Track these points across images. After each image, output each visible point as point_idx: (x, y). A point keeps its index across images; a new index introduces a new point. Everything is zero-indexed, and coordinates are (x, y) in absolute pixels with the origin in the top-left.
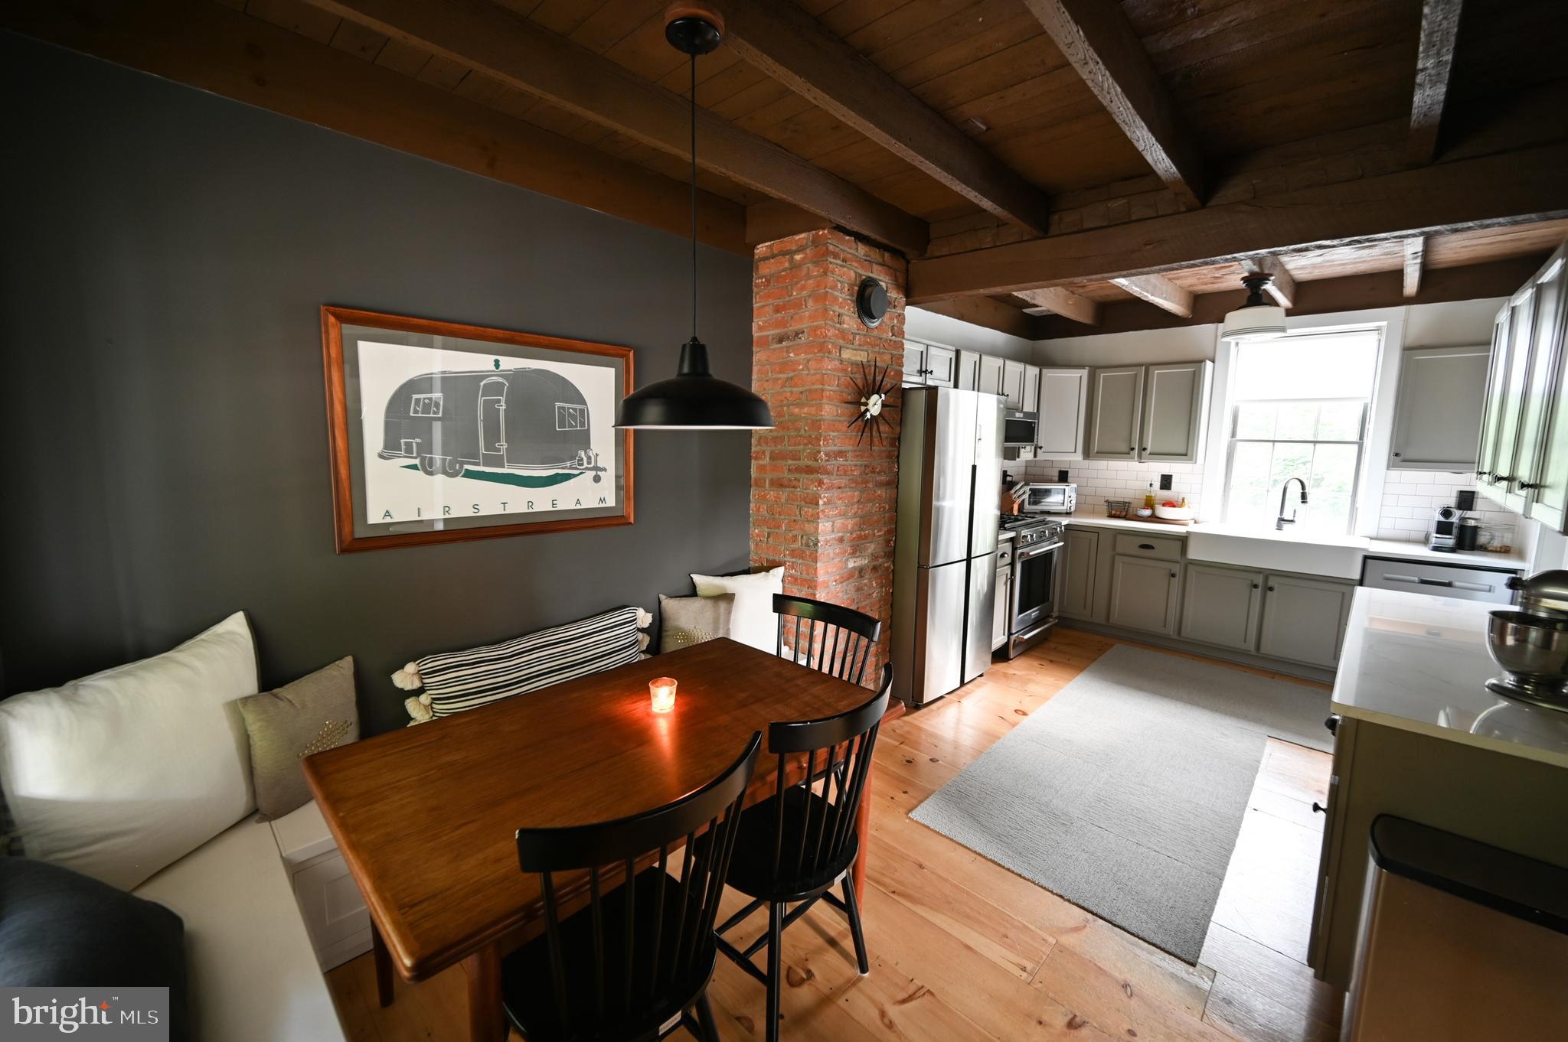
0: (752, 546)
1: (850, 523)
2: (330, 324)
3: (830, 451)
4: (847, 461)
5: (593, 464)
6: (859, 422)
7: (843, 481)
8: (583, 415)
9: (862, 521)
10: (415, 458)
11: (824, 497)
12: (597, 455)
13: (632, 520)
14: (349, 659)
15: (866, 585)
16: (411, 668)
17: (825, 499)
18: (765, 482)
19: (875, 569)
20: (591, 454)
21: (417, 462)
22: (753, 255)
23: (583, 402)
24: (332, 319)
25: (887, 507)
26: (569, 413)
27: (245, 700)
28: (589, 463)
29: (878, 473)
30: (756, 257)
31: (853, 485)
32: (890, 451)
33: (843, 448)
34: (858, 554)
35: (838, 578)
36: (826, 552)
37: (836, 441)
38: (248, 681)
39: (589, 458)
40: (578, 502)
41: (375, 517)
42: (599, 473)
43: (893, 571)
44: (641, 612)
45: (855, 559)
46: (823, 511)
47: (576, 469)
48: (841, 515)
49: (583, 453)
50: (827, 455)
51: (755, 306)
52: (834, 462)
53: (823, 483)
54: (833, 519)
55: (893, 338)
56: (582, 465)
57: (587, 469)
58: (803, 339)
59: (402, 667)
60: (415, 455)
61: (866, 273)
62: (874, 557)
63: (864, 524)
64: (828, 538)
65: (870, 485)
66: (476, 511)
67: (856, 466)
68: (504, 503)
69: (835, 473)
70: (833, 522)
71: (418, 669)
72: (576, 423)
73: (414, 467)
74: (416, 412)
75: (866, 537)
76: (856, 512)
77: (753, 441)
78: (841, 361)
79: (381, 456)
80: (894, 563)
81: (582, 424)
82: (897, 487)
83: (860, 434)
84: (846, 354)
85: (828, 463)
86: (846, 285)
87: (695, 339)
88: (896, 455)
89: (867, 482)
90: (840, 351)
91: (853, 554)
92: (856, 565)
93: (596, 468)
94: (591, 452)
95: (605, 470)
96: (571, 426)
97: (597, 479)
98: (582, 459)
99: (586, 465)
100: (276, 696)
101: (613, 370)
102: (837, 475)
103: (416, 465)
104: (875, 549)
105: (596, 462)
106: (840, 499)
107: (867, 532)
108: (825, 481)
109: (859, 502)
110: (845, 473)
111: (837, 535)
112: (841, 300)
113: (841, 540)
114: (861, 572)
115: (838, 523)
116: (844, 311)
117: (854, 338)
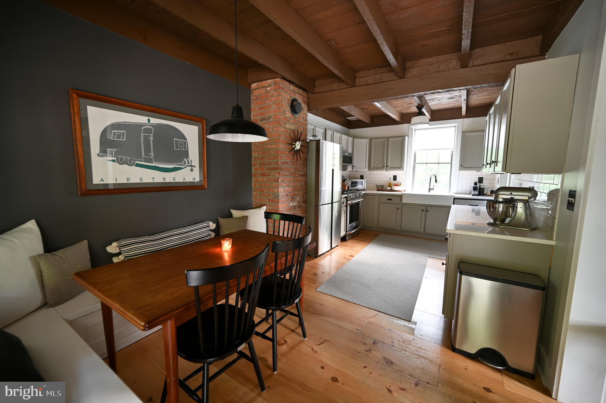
0: (253, 199)
1: (290, 189)
2: (74, 97)
3: (283, 162)
4: (288, 166)
6: (293, 152)
7: (287, 173)
8: (185, 144)
9: (294, 188)
10: (114, 157)
11: (281, 179)
12: (191, 160)
13: (206, 187)
14: (86, 241)
15: (296, 213)
16: (115, 244)
17: (281, 180)
18: (258, 174)
19: (299, 206)
20: (189, 160)
21: (115, 159)
22: (250, 88)
23: (185, 139)
24: (75, 95)
25: (303, 184)
26: (180, 143)
27: (40, 255)
28: (188, 163)
29: (300, 171)
30: (252, 88)
31: (291, 175)
32: (303, 164)
33: (287, 161)
34: (293, 201)
35: (286, 209)
36: (282, 199)
37: (285, 158)
38: (39, 248)
39: (188, 162)
40: (184, 179)
41: (96, 181)
42: (192, 168)
43: (306, 207)
44: (211, 223)
45: (292, 203)
46: (281, 184)
47: (183, 165)
48: (287, 186)
49: (186, 160)
50: (281, 163)
51: (252, 107)
52: (284, 166)
54: (284, 187)
55: (304, 121)
56: (186, 164)
57: (188, 166)
58: (271, 119)
59: (111, 244)
60: (114, 156)
61: (293, 96)
62: (299, 202)
63: (295, 190)
64: (282, 194)
65: (297, 175)
66: (142, 180)
67: (292, 168)
68: (153, 178)
70: (284, 188)
71: (118, 245)
72: (183, 147)
73: (113, 161)
74: (114, 137)
75: (296, 195)
76: (292, 185)
77: (253, 159)
78: (285, 128)
79: (98, 155)
80: (306, 204)
81: (185, 148)
82: (306, 177)
83: (293, 156)
84: (287, 126)
85: (282, 166)
86: (287, 100)
87: (238, 105)
88: (306, 164)
89: (296, 174)
90: (285, 124)
91: (292, 201)
92: (293, 205)
93: (191, 166)
94: (189, 159)
95: (195, 167)
96: (180, 148)
97: (192, 170)
98: (185, 162)
99: (187, 164)
100: (53, 254)
101: (197, 127)
102: (285, 171)
103: (115, 160)
104: (299, 199)
105: (191, 163)
106: (287, 180)
107: (296, 193)
108: (281, 173)
109: (293, 181)
110: (288, 170)
111: (286, 193)
112: (285, 105)
113: (287, 195)
114: (295, 208)
115: (286, 189)
116: (286, 110)
117: (290, 120)
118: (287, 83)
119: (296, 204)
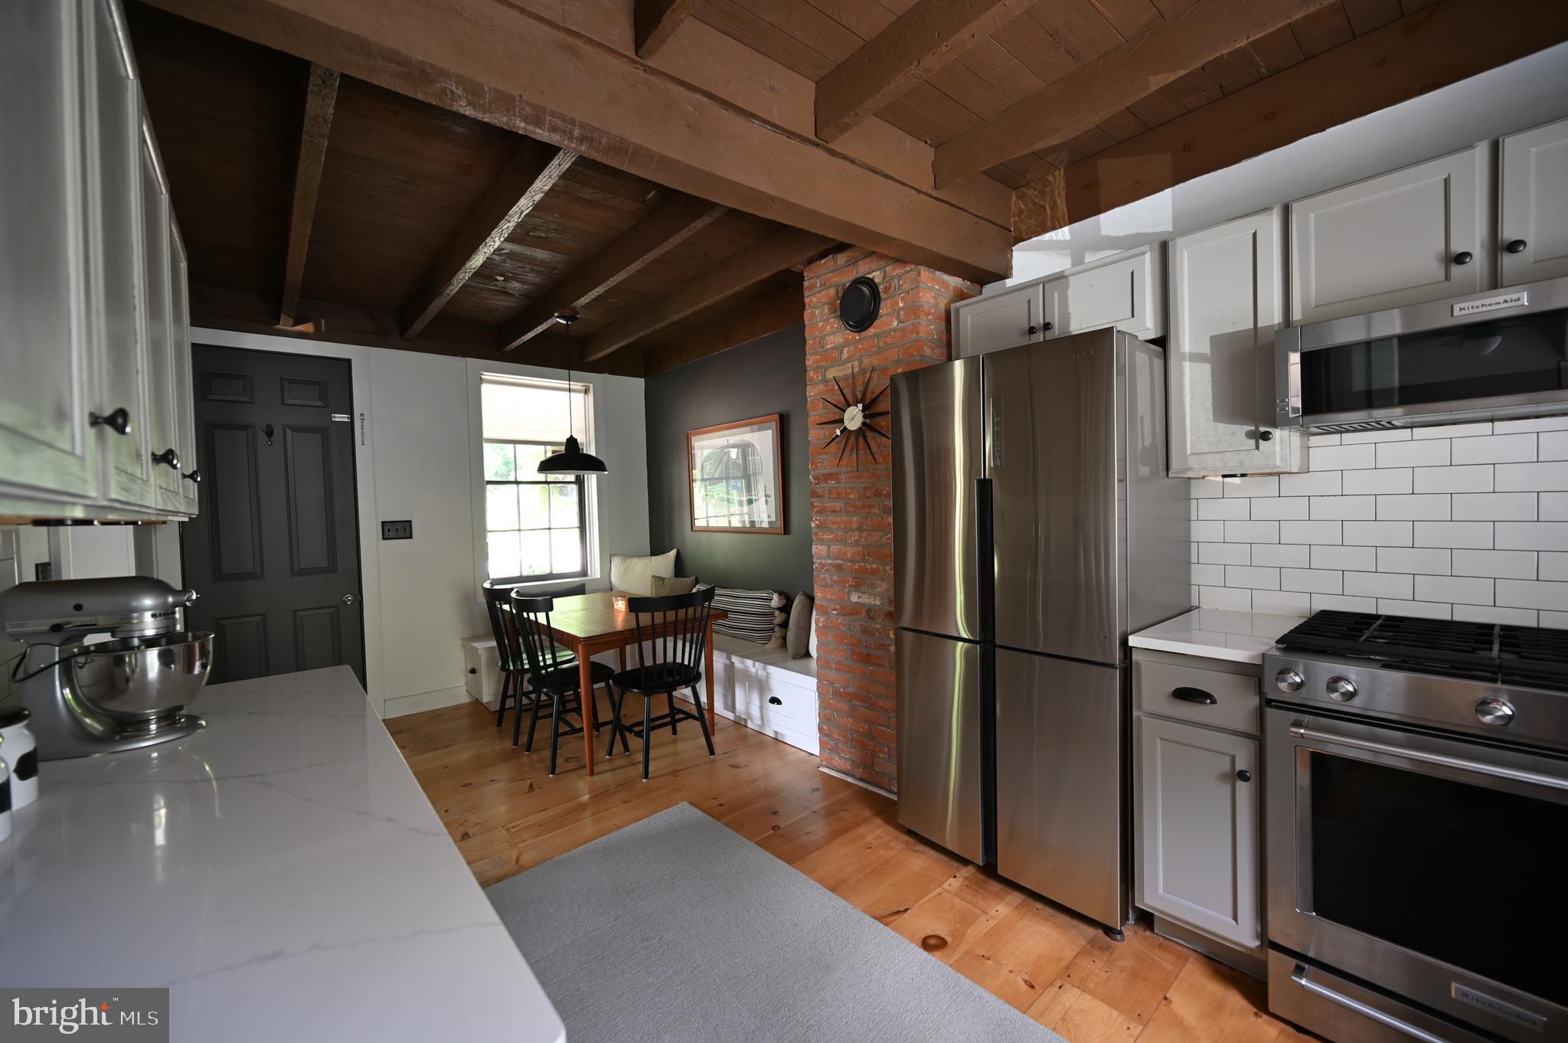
1: (850, 552)
3: (820, 474)
4: (840, 483)
7: (839, 505)
8: (760, 463)
9: (866, 551)
11: (816, 520)
12: (765, 488)
14: (694, 577)
15: (877, 630)
19: (892, 616)
23: (758, 455)
29: (886, 496)
31: (852, 509)
33: (835, 470)
34: (863, 589)
35: (838, 607)
36: (821, 576)
37: (826, 463)
39: (762, 490)
42: (767, 499)
44: (775, 596)
45: (859, 594)
46: (816, 534)
47: (756, 496)
48: (838, 541)
50: (816, 478)
52: (824, 485)
53: (814, 506)
54: (829, 544)
56: (760, 493)
62: (889, 601)
63: (869, 555)
64: (824, 562)
65: (876, 510)
67: (850, 488)
69: (826, 496)
70: (829, 547)
72: (756, 469)
75: (873, 572)
76: (858, 540)
78: (826, 382)
84: (831, 374)
85: (818, 486)
86: (826, 307)
87: (571, 436)
89: (870, 506)
90: (823, 373)
91: (857, 587)
92: (860, 600)
93: (765, 496)
94: (762, 486)
95: (770, 495)
97: (766, 503)
101: (771, 432)
102: (829, 498)
104: (888, 591)
105: (765, 492)
106: (834, 523)
107: (874, 566)
108: (816, 504)
109: (859, 528)
110: (839, 497)
111: (834, 561)
112: (820, 324)
113: (839, 568)
114: (870, 612)
115: (835, 548)
116: (825, 332)
117: (841, 353)
118: (823, 261)
119: (878, 603)
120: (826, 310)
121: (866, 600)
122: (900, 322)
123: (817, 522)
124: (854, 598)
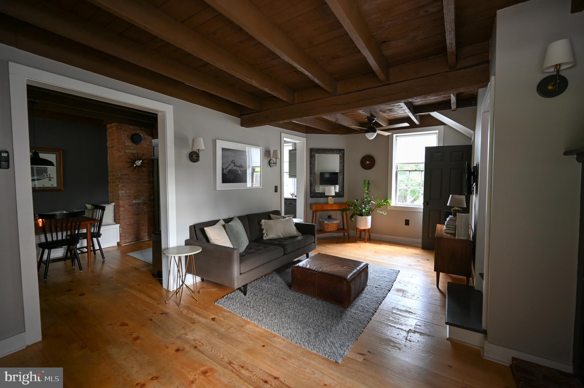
0: (109, 198)
1: (133, 192)
3: (122, 174)
4: (130, 176)
5: (48, 176)
6: (132, 167)
7: (129, 181)
9: (138, 191)
12: (50, 174)
13: (63, 190)
15: (141, 208)
18: (111, 182)
19: (145, 204)
20: (48, 174)
25: (149, 188)
29: (144, 180)
30: (107, 128)
31: (133, 182)
32: (149, 175)
33: (127, 173)
34: (137, 199)
35: (129, 205)
36: (123, 198)
37: (124, 171)
39: (47, 176)
40: (44, 185)
43: (154, 205)
44: (64, 212)
46: (121, 188)
47: (43, 177)
48: (129, 189)
49: (45, 174)
51: (108, 139)
52: (124, 176)
53: (120, 182)
54: (125, 190)
56: (45, 176)
57: (46, 177)
58: (115, 147)
61: (133, 132)
62: (145, 201)
64: (123, 195)
65: (141, 182)
67: (134, 178)
76: (135, 189)
77: (109, 172)
78: (126, 153)
80: (153, 202)
82: (153, 183)
83: (133, 170)
84: (127, 151)
85: (122, 177)
88: (152, 175)
89: (139, 182)
90: (125, 150)
91: (135, 199)
92: (136, 202)
93: (50, 177)
95: (53, 178)
97: (50, 180)
99: (46, 176)
101: (55, 155)
102: (126, 180)
104: (144, 199)
105: (50, 176)
106: (128, 185)
107: (140, 194)
108: (121, 181)
109: (136, 186)
110: (129, 179)
111: (127, 194)
112: (124, 139)
113: (129, 196)
114: (139, 204)
115: (128, 191)
116: (125, 141)
117: (131, 147)
118: (125, 125)
119: (141, 202)
120: (126, 136)
121: (137, 201)
122: (147, 146)
123: (121, 185)
124: (134, 202)
